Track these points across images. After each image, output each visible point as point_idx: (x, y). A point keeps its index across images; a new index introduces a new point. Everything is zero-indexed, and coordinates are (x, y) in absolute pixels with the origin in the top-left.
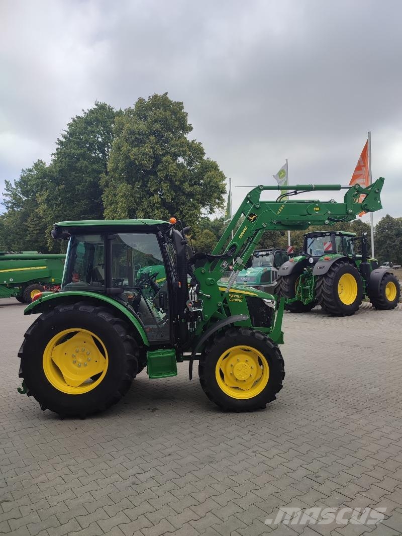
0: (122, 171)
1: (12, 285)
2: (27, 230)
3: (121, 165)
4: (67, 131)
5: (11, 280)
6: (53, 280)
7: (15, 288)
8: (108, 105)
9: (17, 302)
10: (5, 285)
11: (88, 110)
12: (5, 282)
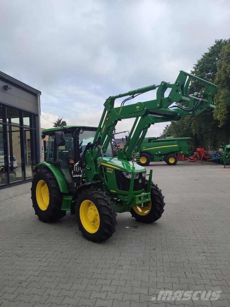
0: (224, 81)
1: (160, 155)
2: (184, 124)
3: (223, 78)
4: (196, 65)
5: (160, 152)
6: (182, 152)
7: (162, 156)
8: (224, 40)
9: (166, 163)
10: (157, 155)
11: (210, 47)
12: (157, 153)
